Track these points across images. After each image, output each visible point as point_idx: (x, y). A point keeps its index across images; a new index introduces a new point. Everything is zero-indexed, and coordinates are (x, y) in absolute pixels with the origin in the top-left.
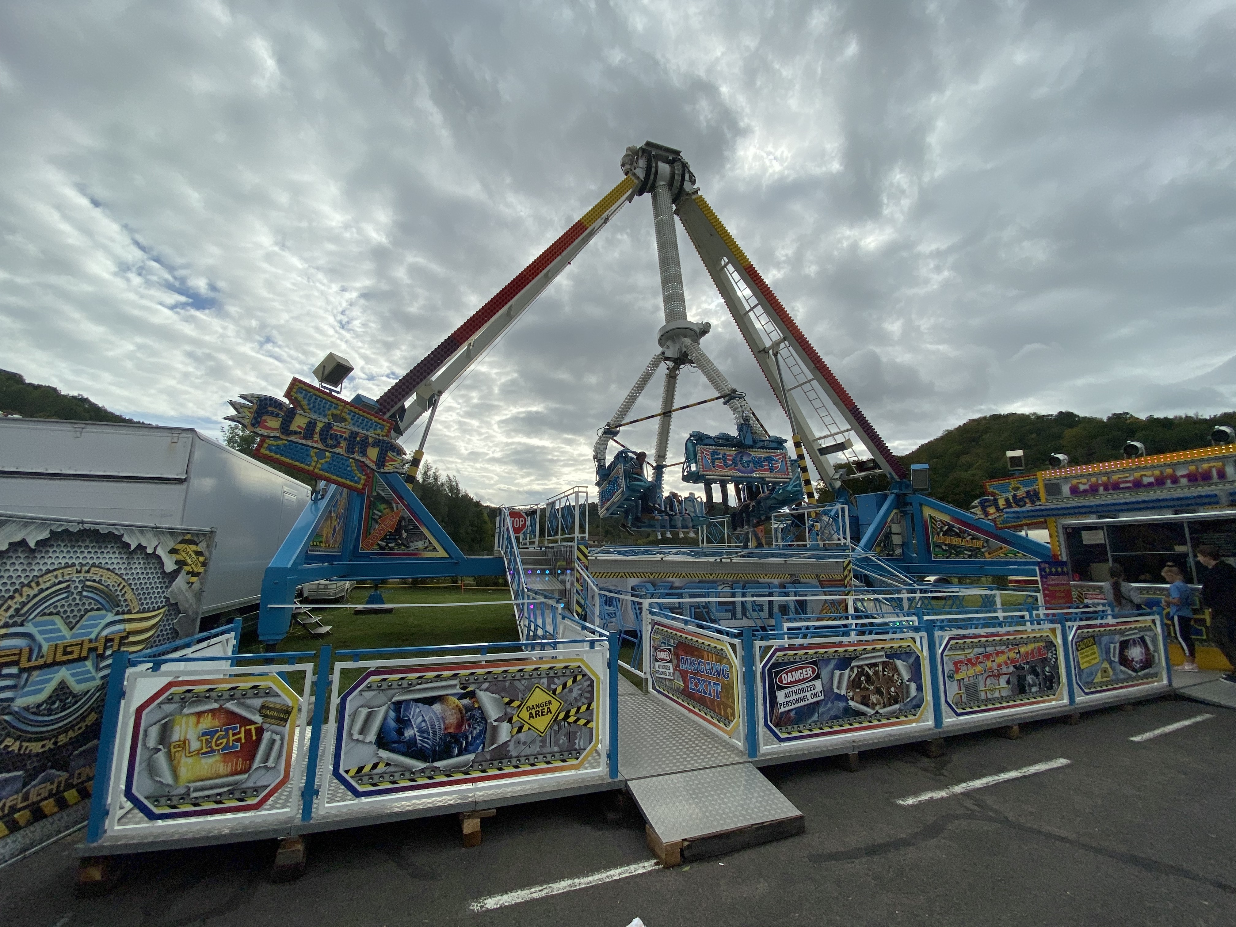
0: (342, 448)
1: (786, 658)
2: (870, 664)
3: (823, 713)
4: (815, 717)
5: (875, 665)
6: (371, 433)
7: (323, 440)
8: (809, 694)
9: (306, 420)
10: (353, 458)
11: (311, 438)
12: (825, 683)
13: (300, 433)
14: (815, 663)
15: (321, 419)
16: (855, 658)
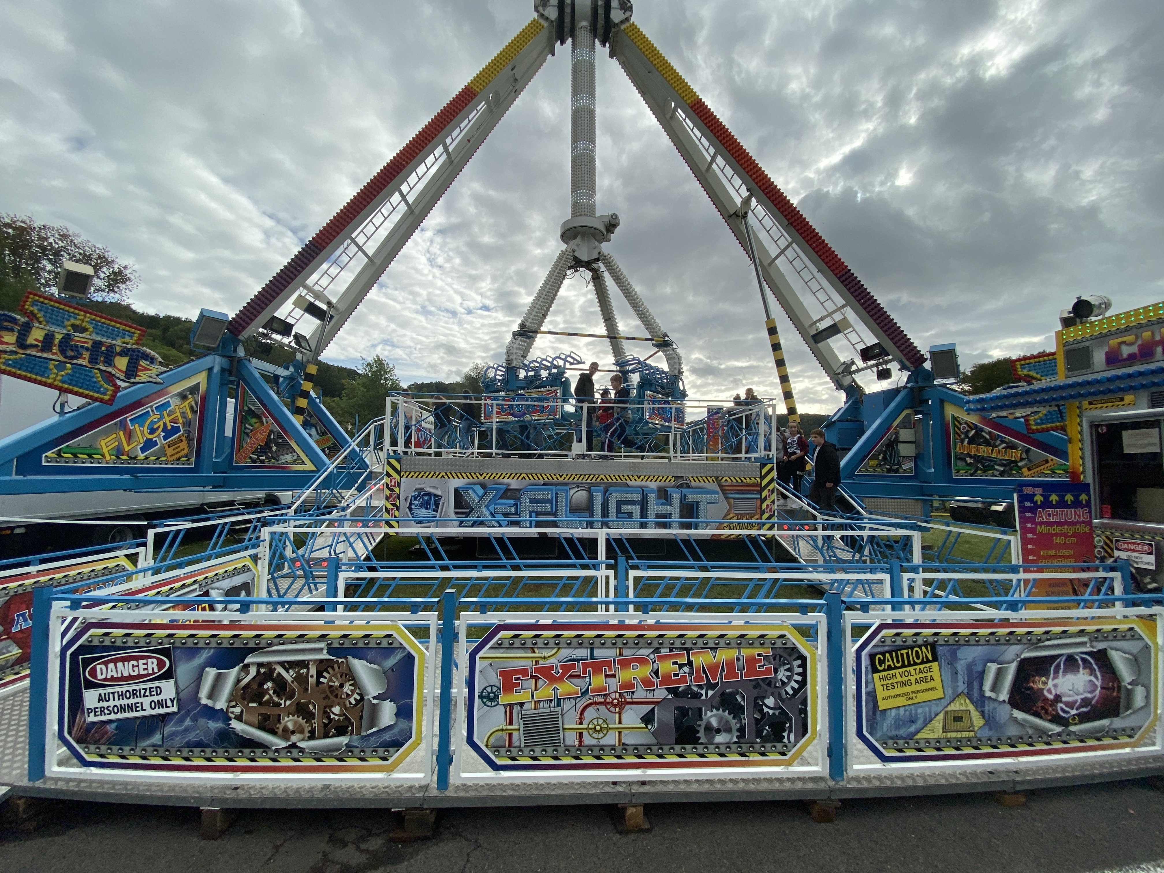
0: (84, 358)
1: (107, 638)
2: (288, 662)
3: (173, 734)
4: (156, 739)
5: (304, 664)
6: (118, 342)
7: (63, 352)
8: (146, 701)
9: (43, 333)
10: (99, 369)
11: (50, 351)
12: (181, 686)
13: (37, 346)
14: (166, 652)
15: (58, 330)
16: (252, 650)
